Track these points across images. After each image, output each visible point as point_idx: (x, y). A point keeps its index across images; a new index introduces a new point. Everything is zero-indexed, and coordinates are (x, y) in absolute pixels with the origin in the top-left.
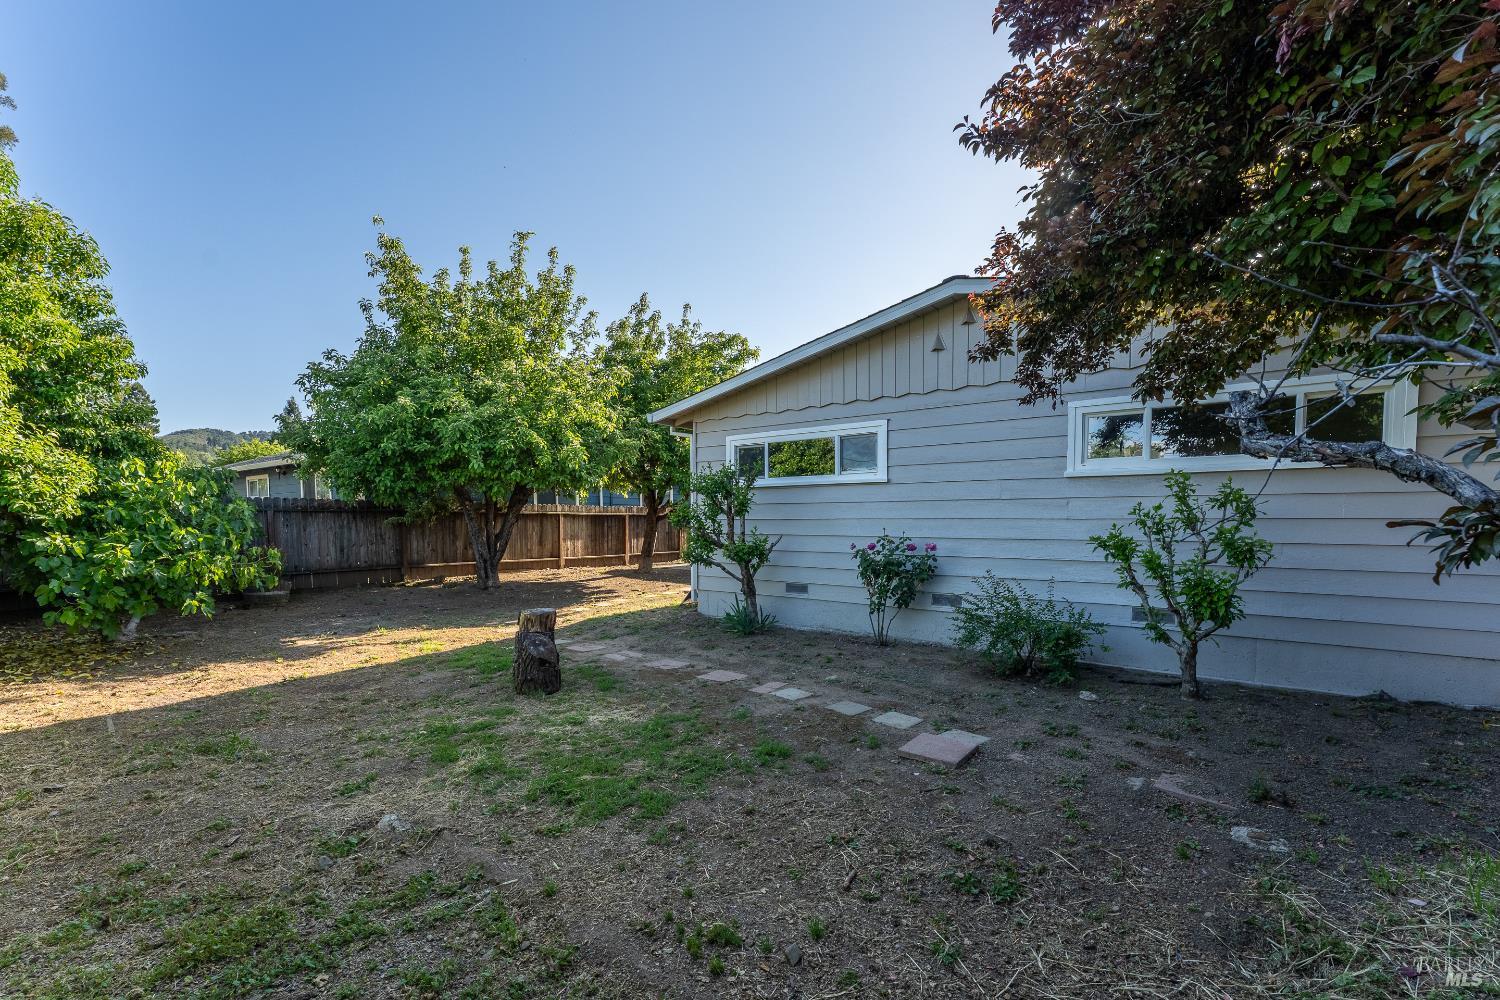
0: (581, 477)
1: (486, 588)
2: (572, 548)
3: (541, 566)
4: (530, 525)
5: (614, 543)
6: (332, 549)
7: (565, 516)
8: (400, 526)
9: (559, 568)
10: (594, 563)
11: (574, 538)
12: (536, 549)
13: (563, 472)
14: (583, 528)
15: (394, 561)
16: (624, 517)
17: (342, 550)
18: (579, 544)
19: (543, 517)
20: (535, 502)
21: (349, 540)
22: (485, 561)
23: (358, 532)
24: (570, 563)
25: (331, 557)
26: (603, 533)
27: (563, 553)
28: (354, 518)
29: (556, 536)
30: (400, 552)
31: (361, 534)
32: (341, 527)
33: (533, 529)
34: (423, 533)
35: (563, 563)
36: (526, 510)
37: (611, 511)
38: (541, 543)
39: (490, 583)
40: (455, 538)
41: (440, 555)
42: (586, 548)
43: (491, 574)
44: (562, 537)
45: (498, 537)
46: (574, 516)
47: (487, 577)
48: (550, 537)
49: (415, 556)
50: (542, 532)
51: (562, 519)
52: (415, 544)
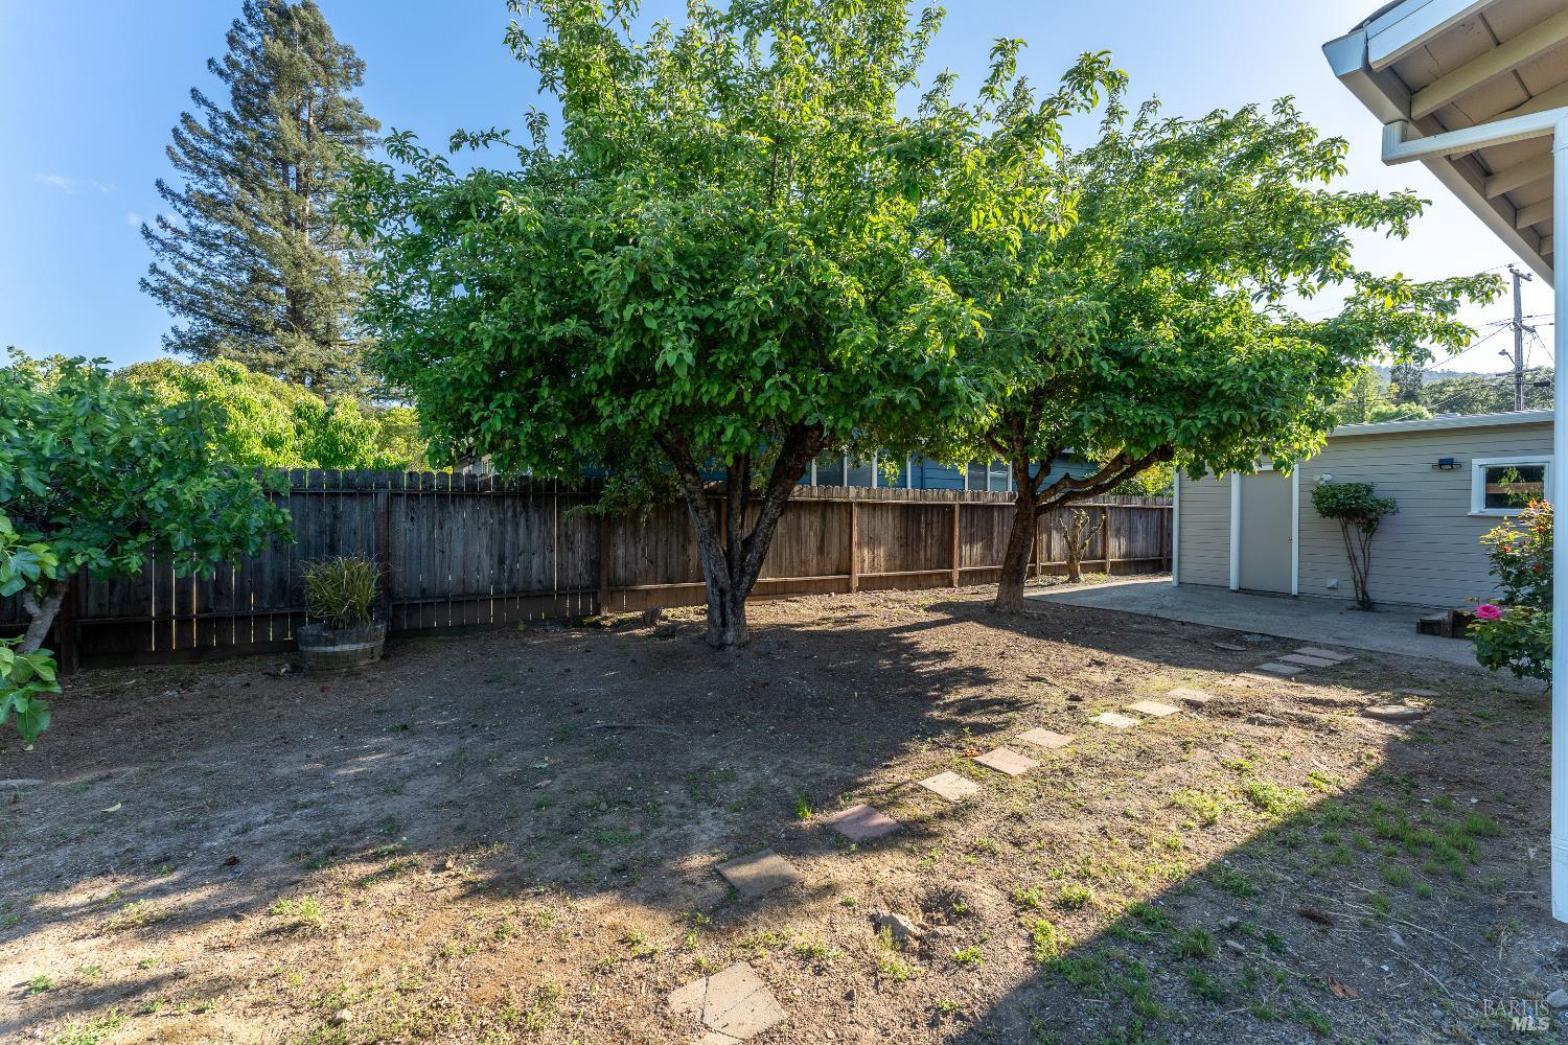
0: (952, 390)
1: (722, 647)
2: (867, 560)
3: (821, 589)
4: (805, 520)
5: (935, 550)
6: (486, 561)
7: (861, 505)
8: (592, 520)
9: (849, 591)
10: (904, 584)
11: (872, 542)
12: (814, 560)
13: (903, 379)
14: (887, 526)
15: (586, 580)
16: (951, 507)
17: (501, 561)
18: (881, 552)
19: (825, 506)
20: (814, 483)
21: (515, 545)
22: (722, 593)
23: (529, 532)
24: (868, 585)
25: (484, 572)
26: (919, 534)
27: (856, 567)
28: (525, 506)
29: (846, 538)
30: (597, 564)
31: (535, 535)
32: (502, 523)
33: (810, 524)
34: (635, 533)
35: (855, 583)
36: (798, 493)
37: (932, 497)
38: (821, 549)
39: (730, 636)
40: (687, 539)
41: (661, 571)
42: (890, 557)
43: (731, 618)
44: (855, 539)
45: (747, 544)
46: (874, 506)
47: (724, 624)
48: (836, 540)
49: (621, 571)
50: (823, 532)
51: (856, 510)
52: (621, 552)
